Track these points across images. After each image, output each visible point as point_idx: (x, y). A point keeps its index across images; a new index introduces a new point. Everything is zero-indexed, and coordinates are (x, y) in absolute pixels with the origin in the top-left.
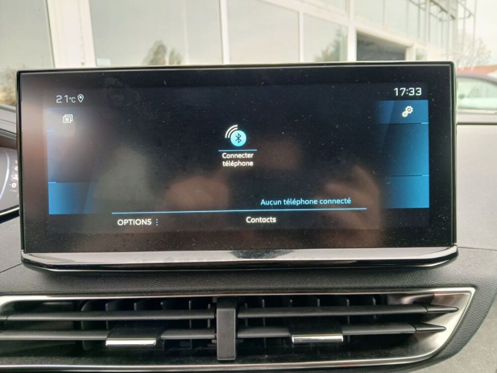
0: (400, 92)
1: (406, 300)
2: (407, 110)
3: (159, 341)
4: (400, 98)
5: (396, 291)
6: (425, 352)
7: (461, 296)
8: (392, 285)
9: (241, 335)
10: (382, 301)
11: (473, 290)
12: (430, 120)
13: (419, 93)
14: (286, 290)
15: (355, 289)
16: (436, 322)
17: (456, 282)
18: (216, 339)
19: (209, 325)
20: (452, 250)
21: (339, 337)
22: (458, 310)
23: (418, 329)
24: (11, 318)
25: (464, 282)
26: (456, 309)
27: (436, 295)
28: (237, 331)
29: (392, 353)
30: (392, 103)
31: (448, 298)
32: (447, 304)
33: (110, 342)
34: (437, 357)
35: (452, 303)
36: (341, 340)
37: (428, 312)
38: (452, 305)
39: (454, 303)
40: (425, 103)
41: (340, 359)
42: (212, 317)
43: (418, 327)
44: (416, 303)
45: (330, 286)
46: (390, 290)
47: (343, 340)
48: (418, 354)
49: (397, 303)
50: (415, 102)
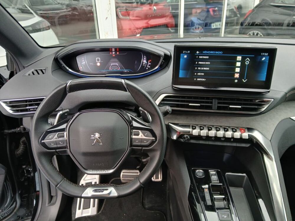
0: (263, 54)
3: (201, 105)
4: (262, 56)
5: (255, 98)
6: (259, 112)
9: (218, 105)
10: (251, 100)
11: (273, 100)
12: (269, 61)
16: (263, 106)
17: (269, 98)
18: (212, 105)
20: (269, 90)
22: (268, 104)
24: (167, 99)
25: (271, 98)
27: (265, 100)
30: (260, 57)
31: (268, 101)
33: (190, 104)
34: (261, 113)
40: (268, 57)
42: (212, 101)
44: (260, 102)
45: (240, 96)
47: (241, 107)
49: (254, 101)
50: (266, 57)
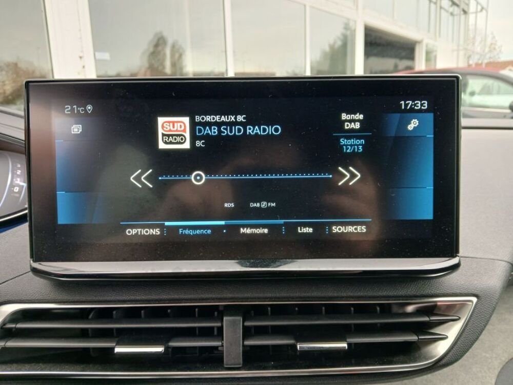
0: (406, 105)
1: (410, 309)
2: (412, 124)
3: (167, 349)
4: (406, 111)
5: (400, 300)
6: (427, 360)
7: (463, 305)
8: (395, 294)
9: (247, 343)
10: (386, 310)
11: (475, 299)
12: (435, 134)
13: (424, 106)
14: (292, 299)
15: (359, 298)
16: (438, 330)
17: (458, 291)
18: (222, 346)
19: (216, 333)
20: (454, 261)
21: (344, 345)
22: (459, 318)
23: (420, 337)
24: (20, 326)
25: (466, 292)
26: (458, 318)
27: (438, 303)
28: (244, 339)
29: (394, 360)
30: (396, 117)
31: (450, 307)
32: (449, 313)
33: (118, 350)
34: (438, 365)
35: (453, 312)
36: (345, 347)
37: (430, 320)
38: (454, 313)
39: (456, 313)
40: (430, 117)
41: (344, 367)
42: (219, 324)
43: (420, 336)
44: (419, 312)
45: (336, 295)
46: (394, 299)
47: (347, 348)
48: (420, 362)
49: (401, 311)
50: (421, 115)
